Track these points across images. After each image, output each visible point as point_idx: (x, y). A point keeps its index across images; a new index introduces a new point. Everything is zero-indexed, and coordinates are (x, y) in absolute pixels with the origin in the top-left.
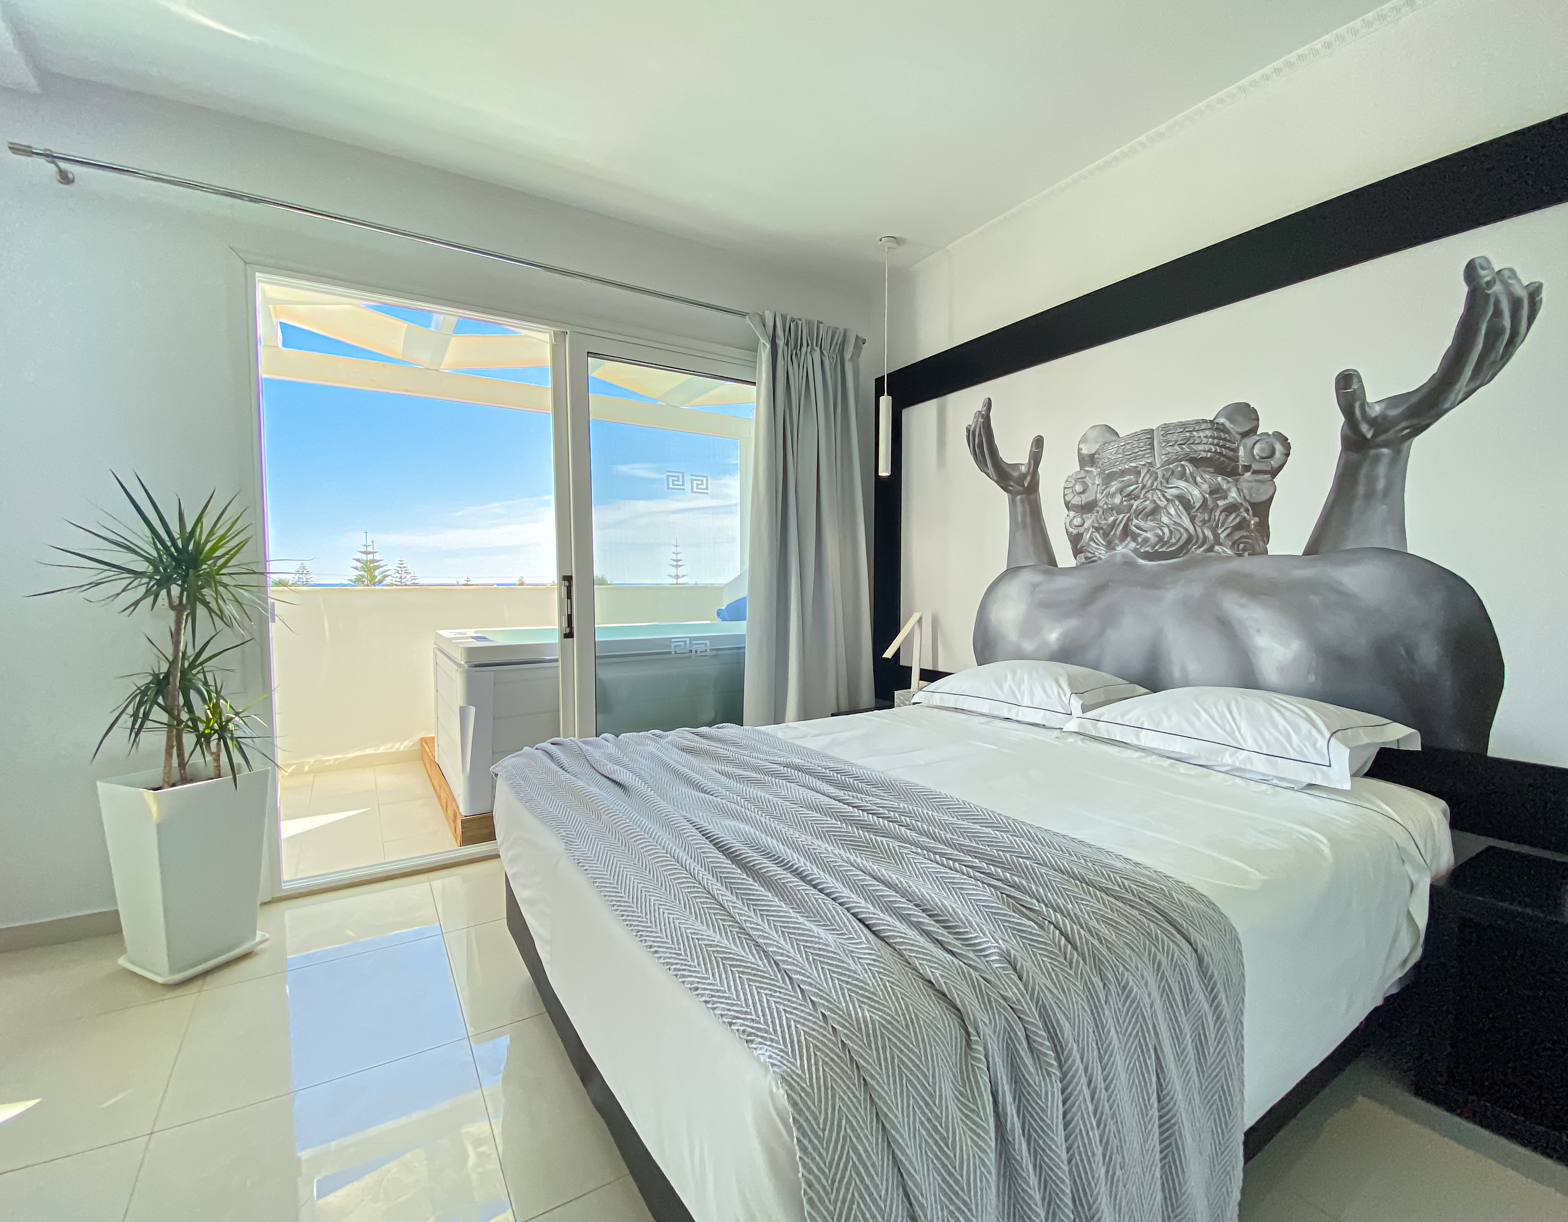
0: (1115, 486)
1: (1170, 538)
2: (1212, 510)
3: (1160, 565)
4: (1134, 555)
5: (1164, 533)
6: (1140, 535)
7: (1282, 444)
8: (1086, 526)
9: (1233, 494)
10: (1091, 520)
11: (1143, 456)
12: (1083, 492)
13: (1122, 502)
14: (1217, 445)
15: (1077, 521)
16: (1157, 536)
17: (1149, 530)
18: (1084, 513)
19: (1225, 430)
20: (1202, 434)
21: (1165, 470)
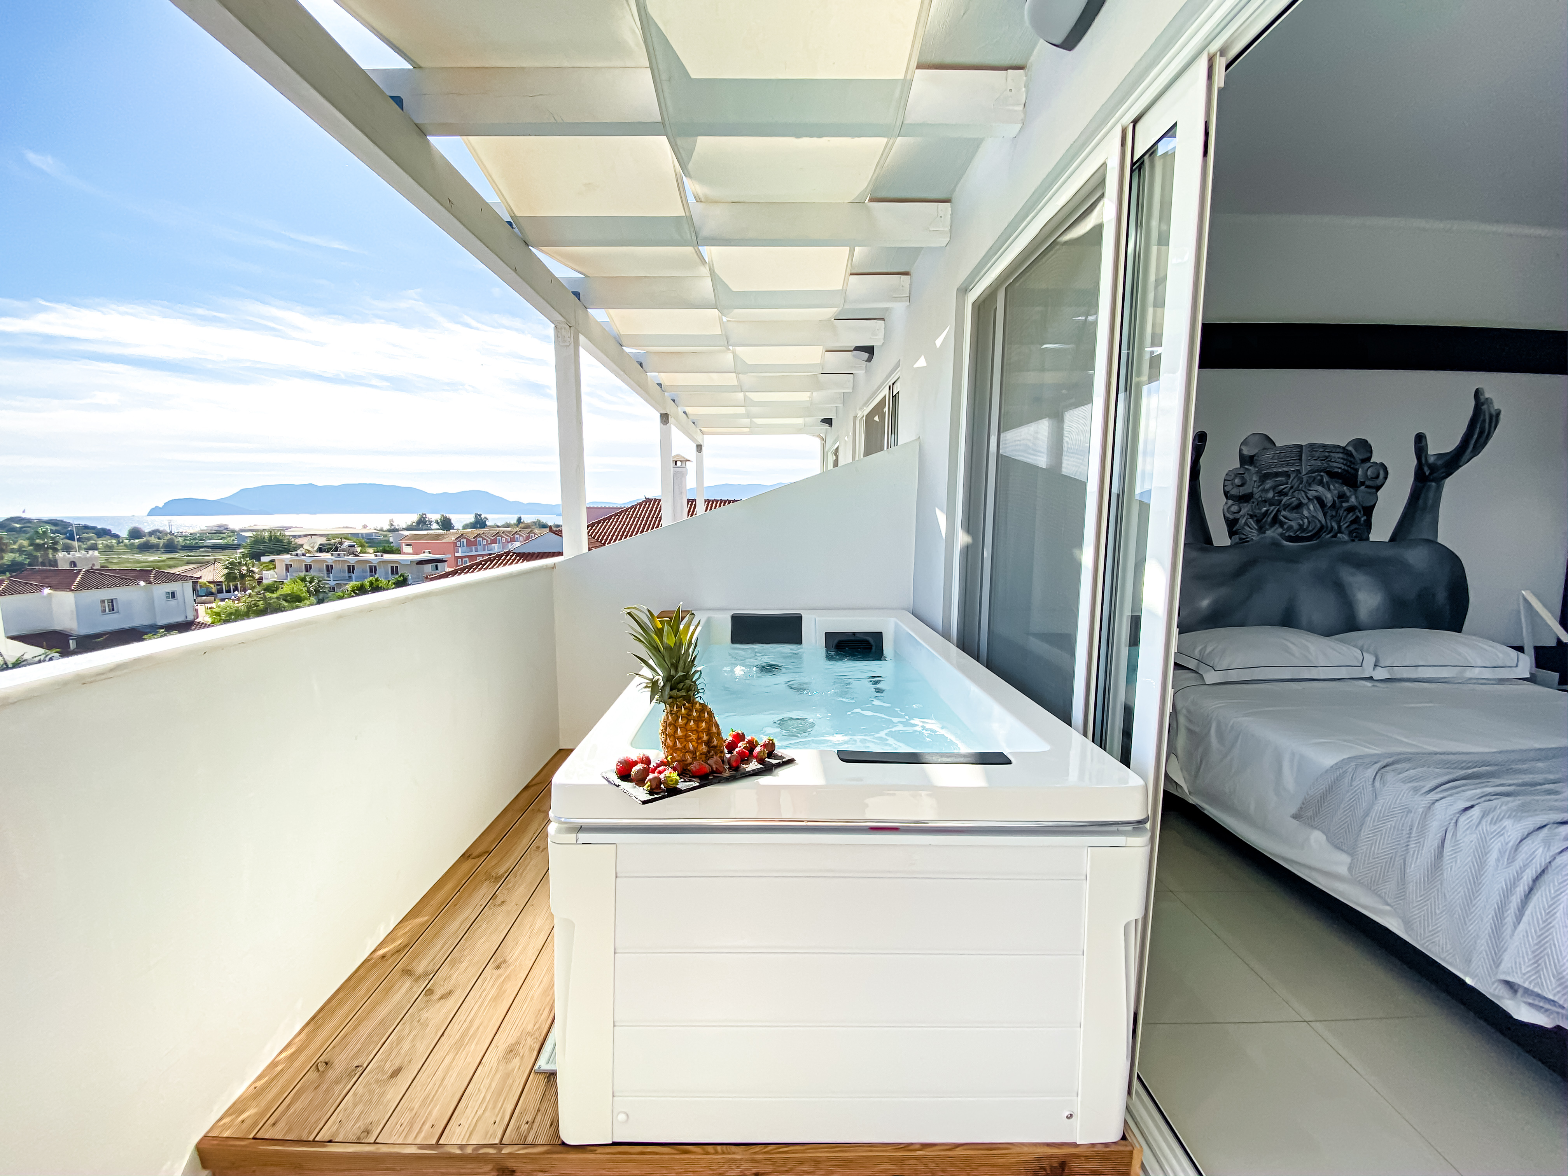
0: (1269, 484)
1: (1308, 527)
2: (1338, 509)
3: (1299, 545)
4: (1280, 538)
5: (1304, 523)
6: (1285, 523)
7: (1384, 471)
8: (1241, 513)
9: (1353, 500)
10: (1246, 509)
11: (1293, 464)
12: (1242, 485)
13: (1274, 496)
14: (1345, 465)
15: (1235, 508)
16: (1300, 525)
17: (1293, 521)
18: (1241, 503)
19: (1351, 455)
20: (1337, 455)
21: (1309, 477)
